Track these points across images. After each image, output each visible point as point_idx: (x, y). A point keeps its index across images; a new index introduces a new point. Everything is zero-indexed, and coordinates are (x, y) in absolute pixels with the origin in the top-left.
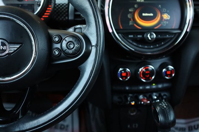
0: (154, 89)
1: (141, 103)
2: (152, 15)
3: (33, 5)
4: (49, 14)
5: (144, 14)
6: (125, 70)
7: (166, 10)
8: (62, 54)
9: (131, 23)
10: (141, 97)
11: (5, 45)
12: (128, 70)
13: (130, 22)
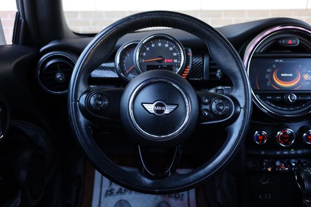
0: (293, 155)
1: (279, 170)
2: (291, 75)
3: (172, 66)
4: (186, 75)
5: (282, 75)
6: (260, 133)
7: (306, 70)
8: (211, 115)
9: (269, 84)
10: (278, 163)
11: (164, 106)
12: (264, 133)
13: (268, 82)
